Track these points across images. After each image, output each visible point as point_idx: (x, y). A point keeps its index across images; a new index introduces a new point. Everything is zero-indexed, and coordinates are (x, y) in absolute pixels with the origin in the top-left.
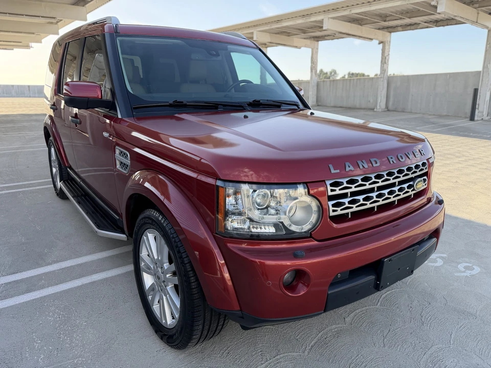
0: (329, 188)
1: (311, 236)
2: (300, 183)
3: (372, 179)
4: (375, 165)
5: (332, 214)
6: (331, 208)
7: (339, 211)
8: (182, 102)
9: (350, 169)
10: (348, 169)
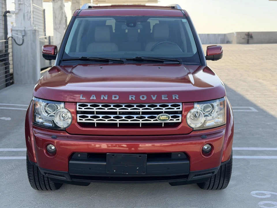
0: (78, 107)
1: (65, 131)
2: (62, 102)
3: (111, 106)
4: (113, 98)
5: (79, 121)
6: (78, 118)
7: (84, 120)
8: (87, 58)
9: (93, 98)
10: (91, 98)
